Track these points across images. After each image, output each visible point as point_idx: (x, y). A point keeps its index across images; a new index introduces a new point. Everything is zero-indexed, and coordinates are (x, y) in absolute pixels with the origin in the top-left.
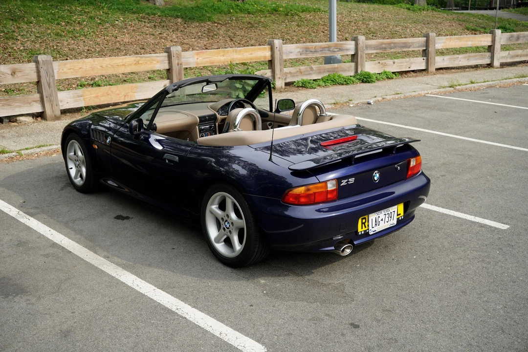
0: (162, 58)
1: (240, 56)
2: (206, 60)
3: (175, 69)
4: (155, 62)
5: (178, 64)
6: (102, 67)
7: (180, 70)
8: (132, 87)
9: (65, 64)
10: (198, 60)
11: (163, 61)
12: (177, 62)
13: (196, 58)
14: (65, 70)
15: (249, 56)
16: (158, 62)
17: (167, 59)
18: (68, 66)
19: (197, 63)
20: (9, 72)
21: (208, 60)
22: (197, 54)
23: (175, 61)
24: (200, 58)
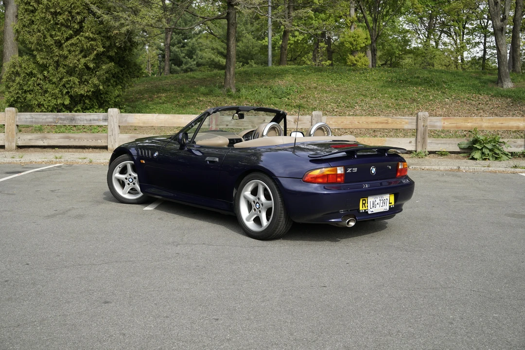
0: (410, 120)
1: (490, 124)
2: (453, 125)
3: (421, 129)
4: (403, 123)
5: (423, 126)
6: (359, 123)
7: (425, 131)
8: (381, 140)
9: (332, 119)
10: (445, 125)
11: (410, 123)
12: (422, 124)
13: (443, 123)
14: (331, 122)
15: (500, 125)
16: (406, 123)
17: (415, 121)
18: (333, 120)
19: (444, 127)
20: (293, 121)
21: (455, 125)
22: (444, 119)
23: (421, 123)
24: (446, 123)
